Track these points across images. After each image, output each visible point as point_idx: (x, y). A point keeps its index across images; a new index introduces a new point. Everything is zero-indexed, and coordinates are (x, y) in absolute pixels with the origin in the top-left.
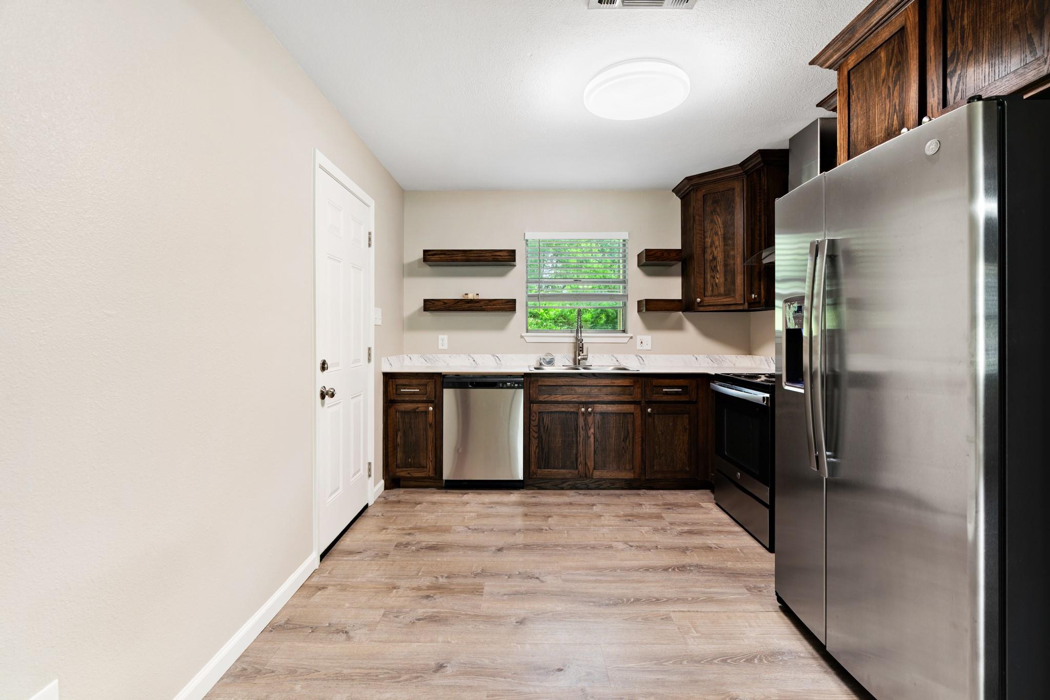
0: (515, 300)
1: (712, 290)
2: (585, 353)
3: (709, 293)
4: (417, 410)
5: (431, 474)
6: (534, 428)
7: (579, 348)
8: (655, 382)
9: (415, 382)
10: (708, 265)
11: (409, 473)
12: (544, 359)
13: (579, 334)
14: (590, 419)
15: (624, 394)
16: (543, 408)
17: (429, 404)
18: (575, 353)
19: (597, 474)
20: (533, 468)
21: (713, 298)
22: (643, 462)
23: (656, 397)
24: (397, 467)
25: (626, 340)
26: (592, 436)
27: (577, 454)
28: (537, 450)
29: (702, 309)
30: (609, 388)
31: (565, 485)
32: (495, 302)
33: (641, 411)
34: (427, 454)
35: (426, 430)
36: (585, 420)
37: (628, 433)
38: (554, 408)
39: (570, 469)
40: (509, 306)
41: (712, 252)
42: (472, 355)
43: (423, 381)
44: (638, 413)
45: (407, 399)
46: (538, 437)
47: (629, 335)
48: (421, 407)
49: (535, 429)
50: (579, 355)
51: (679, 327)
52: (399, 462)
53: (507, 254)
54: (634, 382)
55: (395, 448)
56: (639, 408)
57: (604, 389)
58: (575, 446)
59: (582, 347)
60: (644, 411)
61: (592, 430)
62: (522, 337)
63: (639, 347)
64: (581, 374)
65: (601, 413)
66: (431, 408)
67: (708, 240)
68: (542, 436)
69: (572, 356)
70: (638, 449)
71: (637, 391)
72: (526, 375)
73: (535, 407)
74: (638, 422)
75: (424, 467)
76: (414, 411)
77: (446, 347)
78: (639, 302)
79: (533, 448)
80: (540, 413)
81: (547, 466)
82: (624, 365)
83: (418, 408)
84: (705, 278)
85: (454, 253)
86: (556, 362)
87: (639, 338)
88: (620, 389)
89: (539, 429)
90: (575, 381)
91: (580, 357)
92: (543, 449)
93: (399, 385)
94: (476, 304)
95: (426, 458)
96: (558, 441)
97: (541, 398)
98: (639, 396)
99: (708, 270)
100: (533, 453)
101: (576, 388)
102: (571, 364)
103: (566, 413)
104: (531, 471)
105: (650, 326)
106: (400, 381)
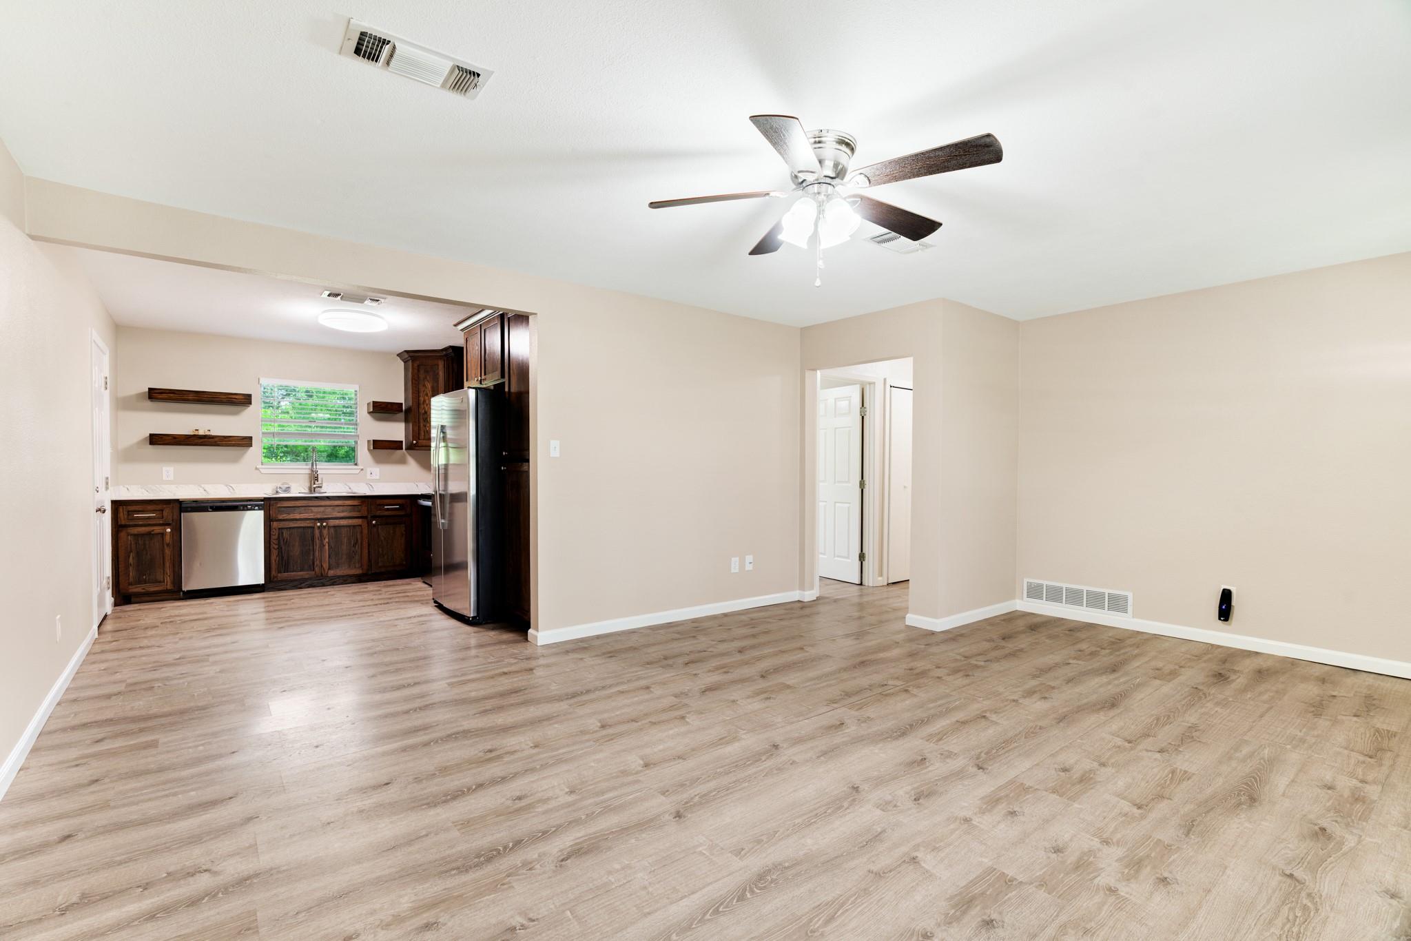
0: (251, 437)
1: (424, 436)
2: (320, 482)
3: (422, 437)
4: (152, 533)
5: (169, 587)
6: (274, 541)
7: (314, 477)
8: (379, 501)
9: (149, 507)
10: (421, 417)
11: (144, 589)
12: (280, 488)
13: (315, 467)
14: (325, 532)
15: (354, 511)
16: (282, 525)
17: (166, 527)
18: (311, 482)
19: (331, 573)
20: (273, 573)
21: (424, 441)
22: (370, 560)
23: (379, 513)
24: (130, 584)
25: (358, 471)
26: (327, 545)
27: (313, 560)
28: (277, 559)
29: (417, 448)
30: (341, 507)
31: (303, 585)
32: (231, 439)
33: (368, 523)
34: (164, 571)
35: (163, 551)
36: (321, 533)
37: (357, 540)
38: (292, 525)
39: (308, 571)
40: (246, 442)
41: (424, 408)
42: (203, 485)
43: (159, 507)
44: (365, 525)
45: (141, 523)
46: (278, 548)
47: (360, 467)
48: (157, 529)
49: (276, 542)
50: (314, 484)
51: (402, 461)
52: (131, 580)
53: (243, 398)
54: (362, 502)
55: (127, 566)
56: (366, 522)
57: (337, 508)
58: (312, 553)
59: (317, 477)
60: (369, 523)
61: (327, 540)
62: (257, 469)
63: (369, 477)
64: (316, 497)
65: (334, 527)
66: (169, 530)
67: (422, 399)
68: (281, 548)
69: (308, 485)
70: (365, 552)
71: (364, 508)
72: (265, 499)
73: (275, 524)
74: (365, 531)
75: (160, 582)
76: (149, 534)
77: (171, 478)
78: (369, 441)
79: (274, 557)
80: (279, 529)
81: (286, 570)
82: (355, 490)
83: (153, 531)
84: (419, 427)
85: (184, 393)
86: (292, 489)
87: (368, 470)
88: (349, 507)
89: (279, 542)
90: (311, 503)
91: (315, 486)
92: (283, 557)
93: (131, 511)
94: (210, 440)
95: (164, 573)
96: (296, 550)
97: (281, 517)
98: (366, 513)
99: (421, 421)
100: (273, 561)
101: (312, 508)
102: (307, 491)
103: (304, 528)
104: (272, 576)
105: (378, 461)
106: (131, 508)
